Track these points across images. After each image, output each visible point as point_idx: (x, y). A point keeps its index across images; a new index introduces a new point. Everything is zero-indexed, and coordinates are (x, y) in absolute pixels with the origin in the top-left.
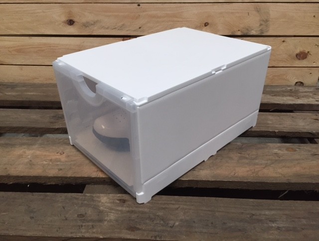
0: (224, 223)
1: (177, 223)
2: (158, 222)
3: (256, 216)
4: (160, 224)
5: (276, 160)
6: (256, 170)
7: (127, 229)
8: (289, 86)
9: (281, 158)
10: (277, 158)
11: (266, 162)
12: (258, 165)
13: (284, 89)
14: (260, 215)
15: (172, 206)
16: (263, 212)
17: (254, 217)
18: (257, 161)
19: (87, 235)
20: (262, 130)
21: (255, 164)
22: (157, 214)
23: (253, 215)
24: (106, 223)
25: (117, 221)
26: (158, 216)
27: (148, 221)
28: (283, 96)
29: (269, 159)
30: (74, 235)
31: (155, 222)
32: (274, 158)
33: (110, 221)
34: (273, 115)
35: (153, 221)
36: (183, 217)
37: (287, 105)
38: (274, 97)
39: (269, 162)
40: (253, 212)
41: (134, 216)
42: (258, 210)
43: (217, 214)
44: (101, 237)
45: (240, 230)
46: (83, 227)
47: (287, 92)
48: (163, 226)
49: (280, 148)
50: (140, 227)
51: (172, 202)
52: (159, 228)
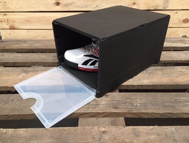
0: (163, 104)
1: (138, 105)
2: (128, 104)
3: (178, 100)
4: (129, 105)
5: (182, 74)
6: (173, 79)
7: (113, 108)
8: (179, 38)
9: (184, 73)
10: (182, 73)
11: (177, 75)
12: (173, 76)
13: (177, 39)
14: (180, 99)
15: (133, 97)
16: (181, 98)
17: (177, 100)
18: (172, 75)
19: (93, 111)
20: (170, 60)
21: (171, 76)
22: (127, 101)
23: (177, 99)
24: (101, 106)
25: (106, 105)
26: (127, 102)
27: (122, 104)
28: (177, 43)
29: (178, 74)
30: (86, 112)
31: (126, 104)
32: (180, 73)
33: (103, 105)
34: (174, 52)
35: (125, 104)
36: (141, 102)
37: (180, 47)
38: (173, 43)
39: (178, 75)
40: (176, 98)
41: (114, 102)
42: (178, 97)
43: (158, 100)
44: (101, 112)
45: (171, 107)
46: (90, 108)
47: (179, 41)
48: (131, 106)
49: (182, 68)
50: (120, 107)
51: (133, 95)
52: (130, 107)
